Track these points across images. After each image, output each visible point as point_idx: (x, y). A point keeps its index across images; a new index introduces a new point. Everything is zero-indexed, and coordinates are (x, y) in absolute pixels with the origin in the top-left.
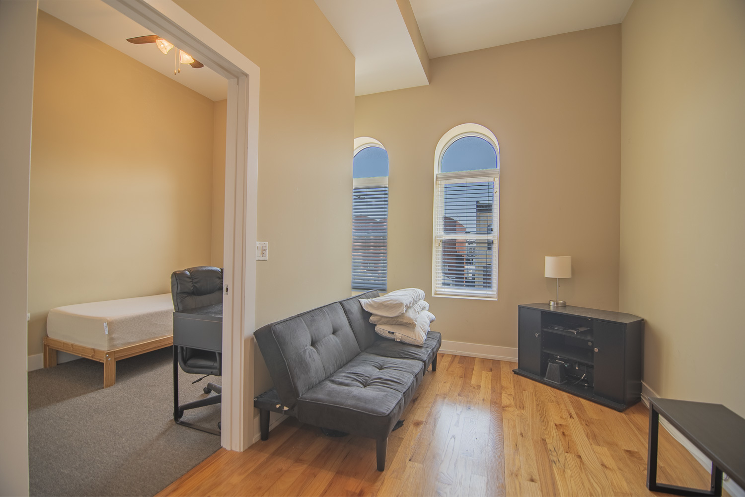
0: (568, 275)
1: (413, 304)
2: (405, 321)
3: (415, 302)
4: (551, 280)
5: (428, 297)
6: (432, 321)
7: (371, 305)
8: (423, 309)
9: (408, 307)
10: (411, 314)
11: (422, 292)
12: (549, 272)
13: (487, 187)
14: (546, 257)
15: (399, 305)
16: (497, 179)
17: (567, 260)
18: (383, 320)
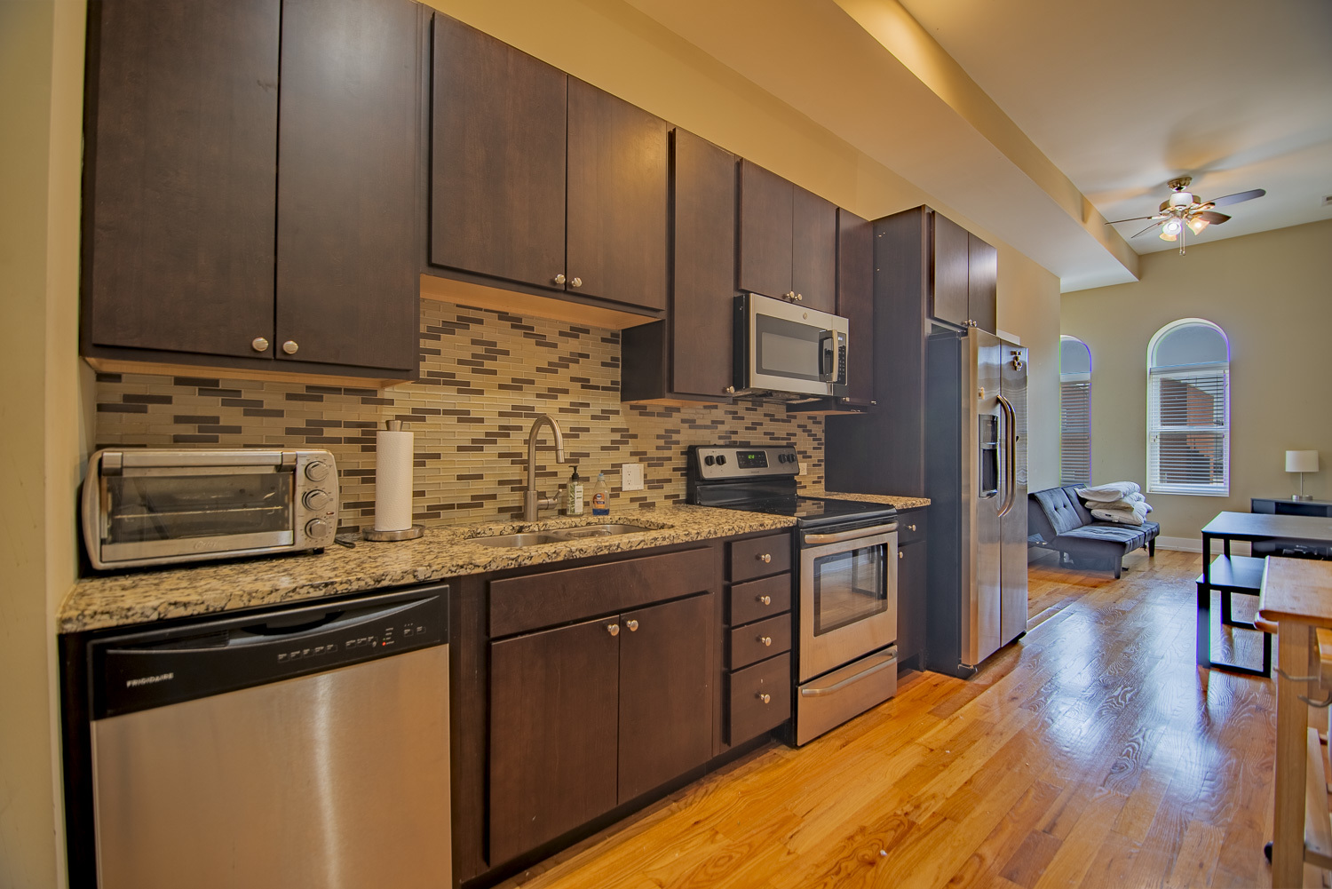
0: (1314, 468)
1: (1130, 494)
2: (1123, 505)
3: (1131, 492)
4: (1294, 475)
5: (1143, 490)
6: (1148, 512)
7: (1086, 493)
8: (1139, 499)
9: (1125, 495)
10: (1127, 500)
11: (1137, 486)
12: (1290, 467)
13: (1215, 380)
14: (1287, 452)
15: (1117, 492)
16: (1227, 372)
17: (1312, 455)
18: (1100, 504)
